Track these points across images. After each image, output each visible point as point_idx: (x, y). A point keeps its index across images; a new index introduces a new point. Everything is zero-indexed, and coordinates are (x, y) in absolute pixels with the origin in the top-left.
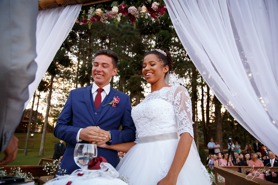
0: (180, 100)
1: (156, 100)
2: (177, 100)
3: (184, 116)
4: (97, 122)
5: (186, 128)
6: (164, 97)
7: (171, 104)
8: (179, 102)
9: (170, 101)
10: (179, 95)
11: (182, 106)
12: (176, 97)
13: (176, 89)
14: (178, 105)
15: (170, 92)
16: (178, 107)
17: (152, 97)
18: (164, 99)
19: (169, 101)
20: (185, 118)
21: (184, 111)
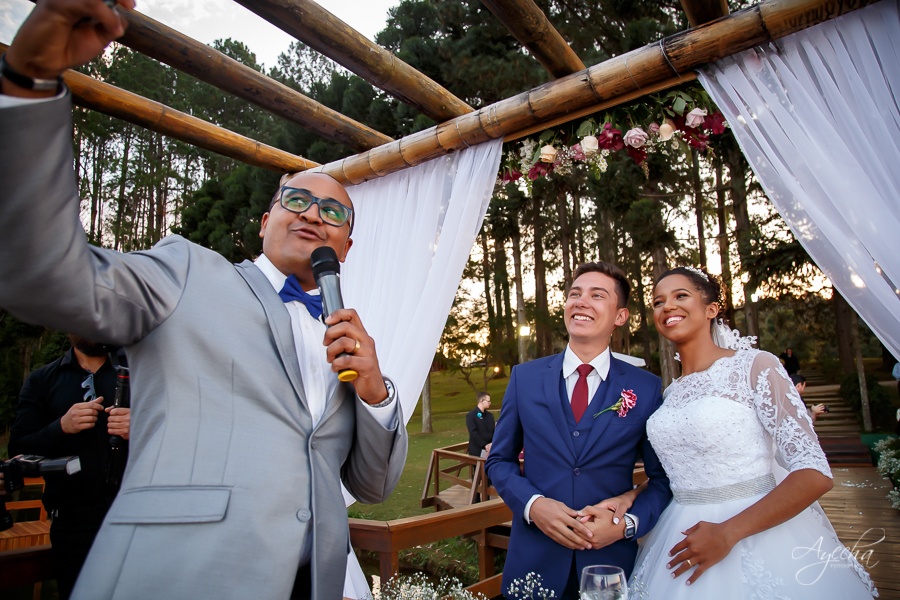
0: (769, 393)
1: (708, 400)
2: (762, 393)
3: (792, 430)
4: (581, 458)
5: (806, 458)
6: (727, 391)
7: (745, 407)
8: (770, 399)
9: (744, 399)
10: (762, 380)
11: (782, 407)
12: (758, 388)
13: (751, 363)
14: (769, 407)
15: (737, 375)
16: (771, 410)
17: (693, 390)
18: (726, 396)
19: (740, 399)
20: (797, 434)
21: (790, 418)
